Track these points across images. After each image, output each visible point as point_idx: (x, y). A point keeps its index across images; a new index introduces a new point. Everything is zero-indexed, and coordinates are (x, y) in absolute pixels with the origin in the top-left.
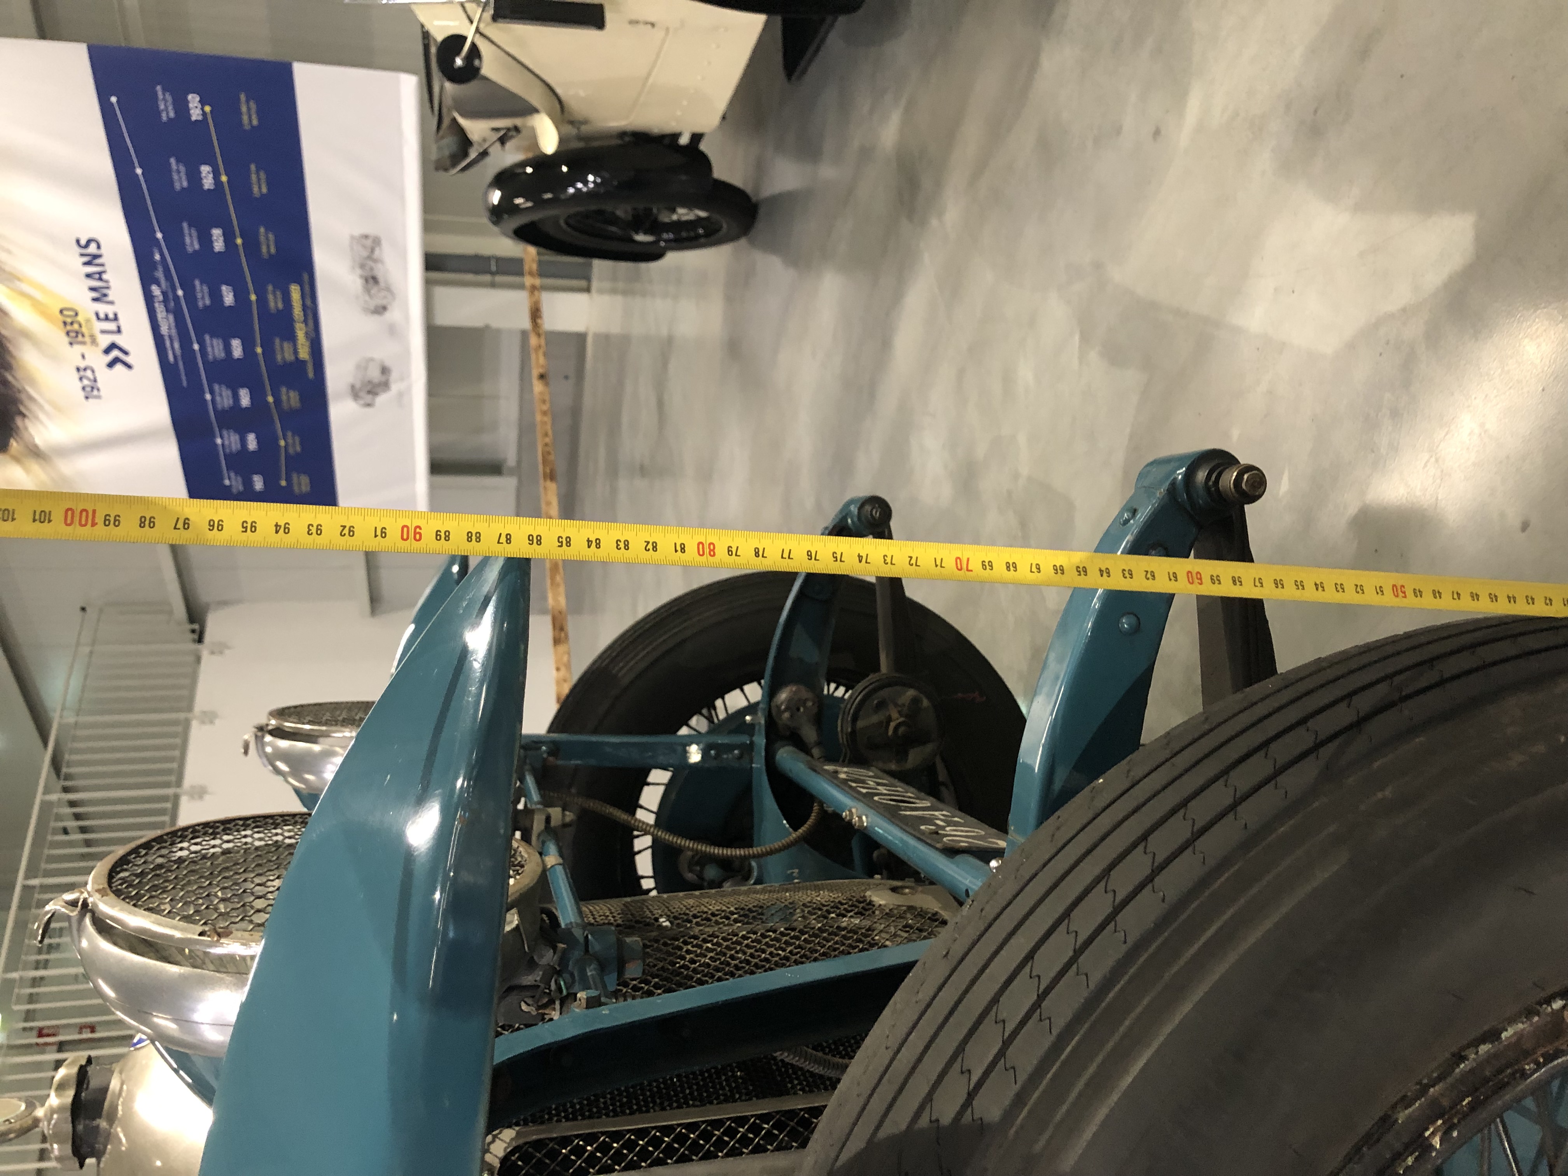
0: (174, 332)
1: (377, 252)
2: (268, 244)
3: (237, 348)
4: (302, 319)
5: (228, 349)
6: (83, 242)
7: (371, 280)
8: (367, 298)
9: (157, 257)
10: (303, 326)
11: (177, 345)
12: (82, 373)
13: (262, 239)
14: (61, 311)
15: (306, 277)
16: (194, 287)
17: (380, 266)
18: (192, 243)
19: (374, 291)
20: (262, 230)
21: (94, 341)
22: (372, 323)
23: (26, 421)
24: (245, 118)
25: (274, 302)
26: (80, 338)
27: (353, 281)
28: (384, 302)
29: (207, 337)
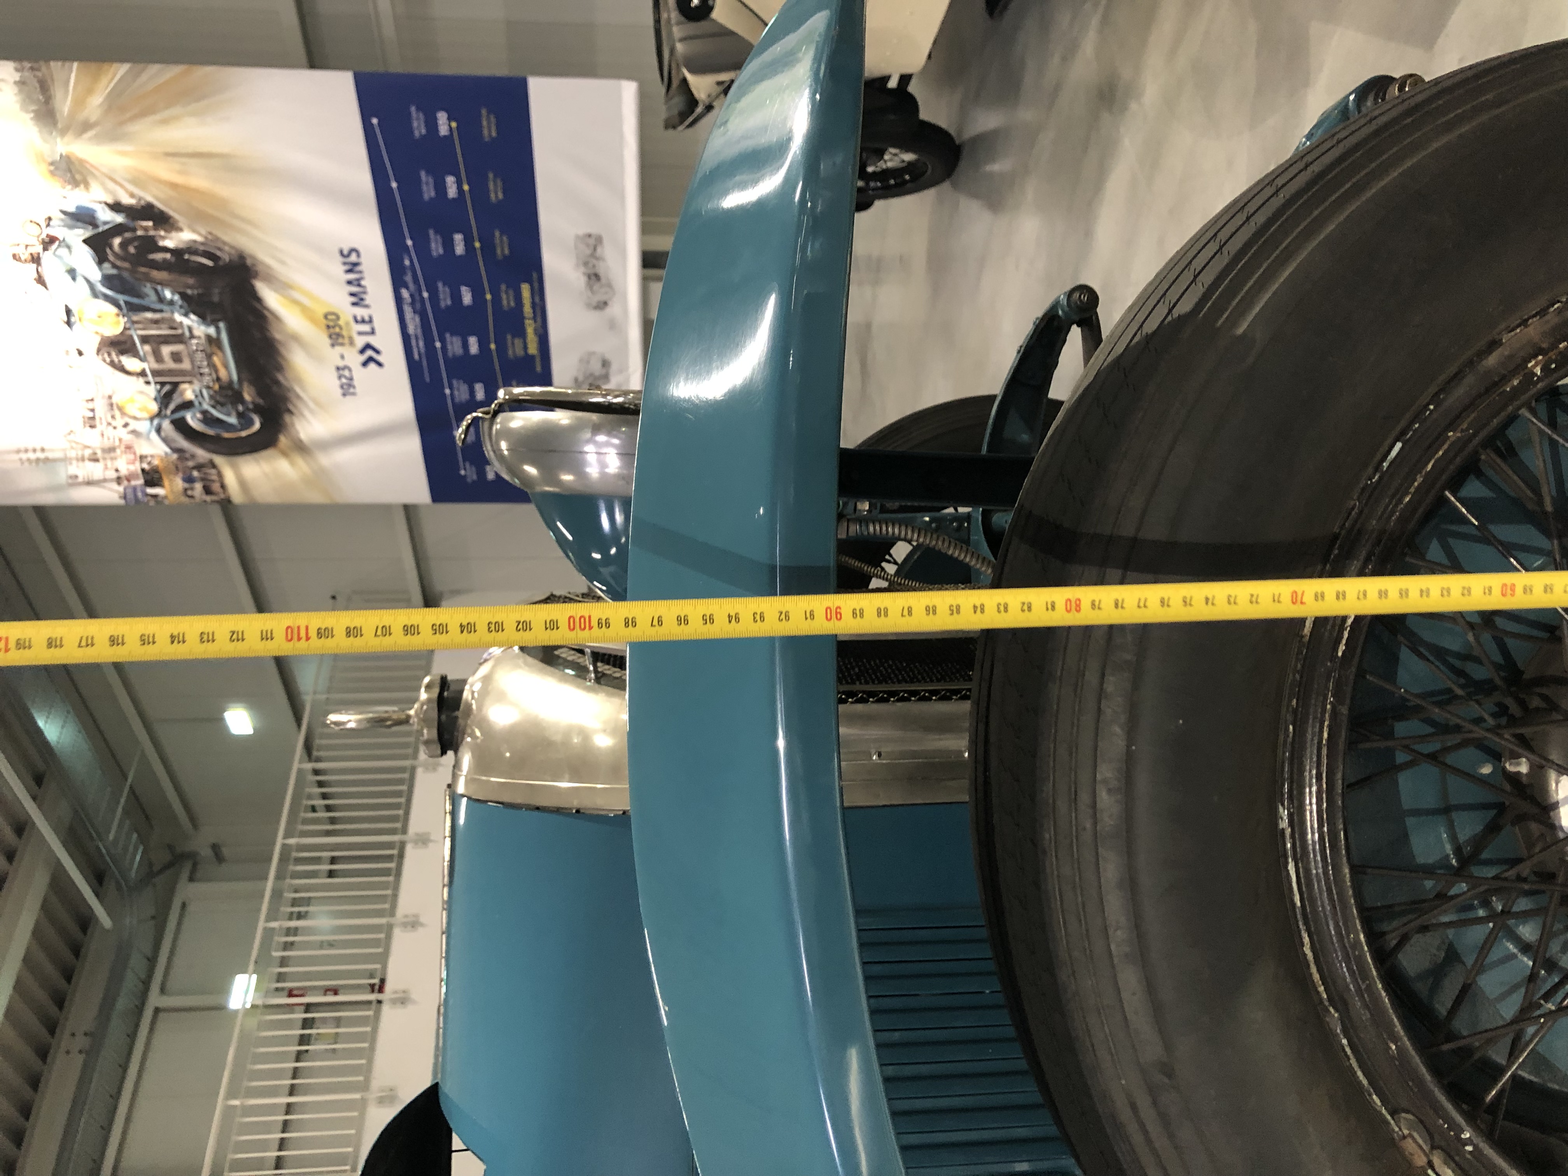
0: (419, 331)
1: (599, 250)
2: (502, 247)
3: (474, 346)
4: (531, 315)
5: (465, 345)
6: (345, 252)
7: (594, 277)
8: (589, 293)
9: (407, 262)
10: (531, 322)
11: (421, 344)
12: (341, 372)
13: (497, 241)
14: (326, 316)
15: (535, 275)
16: (437, 288)
17: (601, 264)
18: (437, 248)
19: (596, 287)
20: (497, 234)
21: (352, 343)
22: (593, 318)
23: (294, 417)
24: (486, 132)
25: (508, 301)
26: (340, 340)
27: (576, 278)
28: (604, 298)
29: (448, 336)
